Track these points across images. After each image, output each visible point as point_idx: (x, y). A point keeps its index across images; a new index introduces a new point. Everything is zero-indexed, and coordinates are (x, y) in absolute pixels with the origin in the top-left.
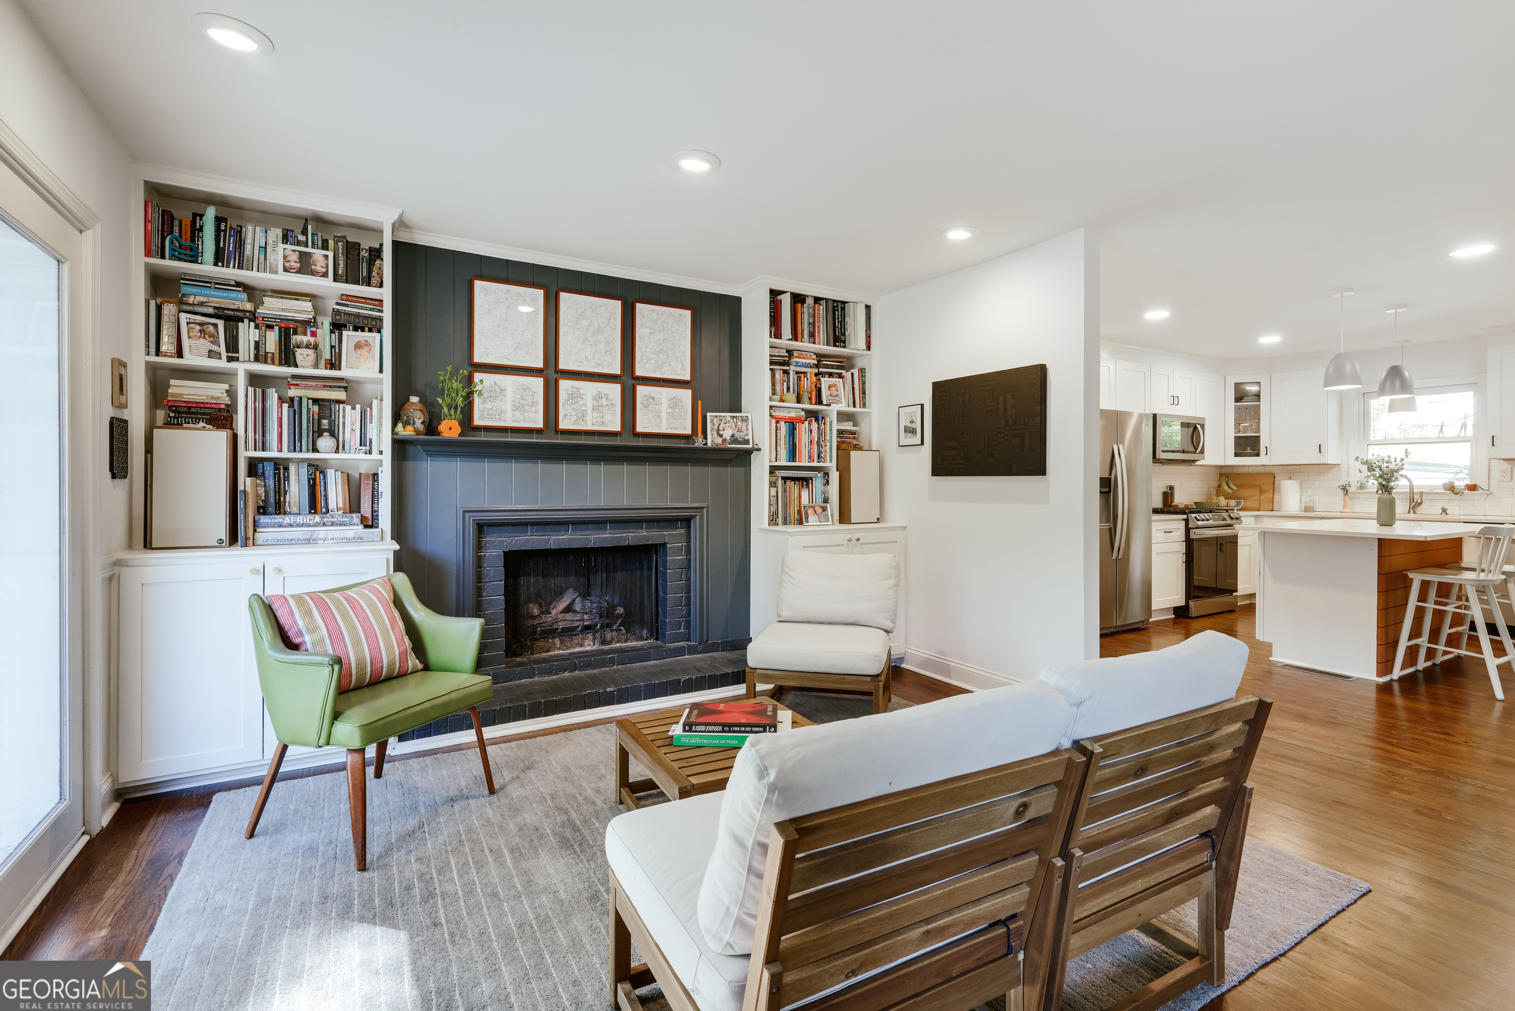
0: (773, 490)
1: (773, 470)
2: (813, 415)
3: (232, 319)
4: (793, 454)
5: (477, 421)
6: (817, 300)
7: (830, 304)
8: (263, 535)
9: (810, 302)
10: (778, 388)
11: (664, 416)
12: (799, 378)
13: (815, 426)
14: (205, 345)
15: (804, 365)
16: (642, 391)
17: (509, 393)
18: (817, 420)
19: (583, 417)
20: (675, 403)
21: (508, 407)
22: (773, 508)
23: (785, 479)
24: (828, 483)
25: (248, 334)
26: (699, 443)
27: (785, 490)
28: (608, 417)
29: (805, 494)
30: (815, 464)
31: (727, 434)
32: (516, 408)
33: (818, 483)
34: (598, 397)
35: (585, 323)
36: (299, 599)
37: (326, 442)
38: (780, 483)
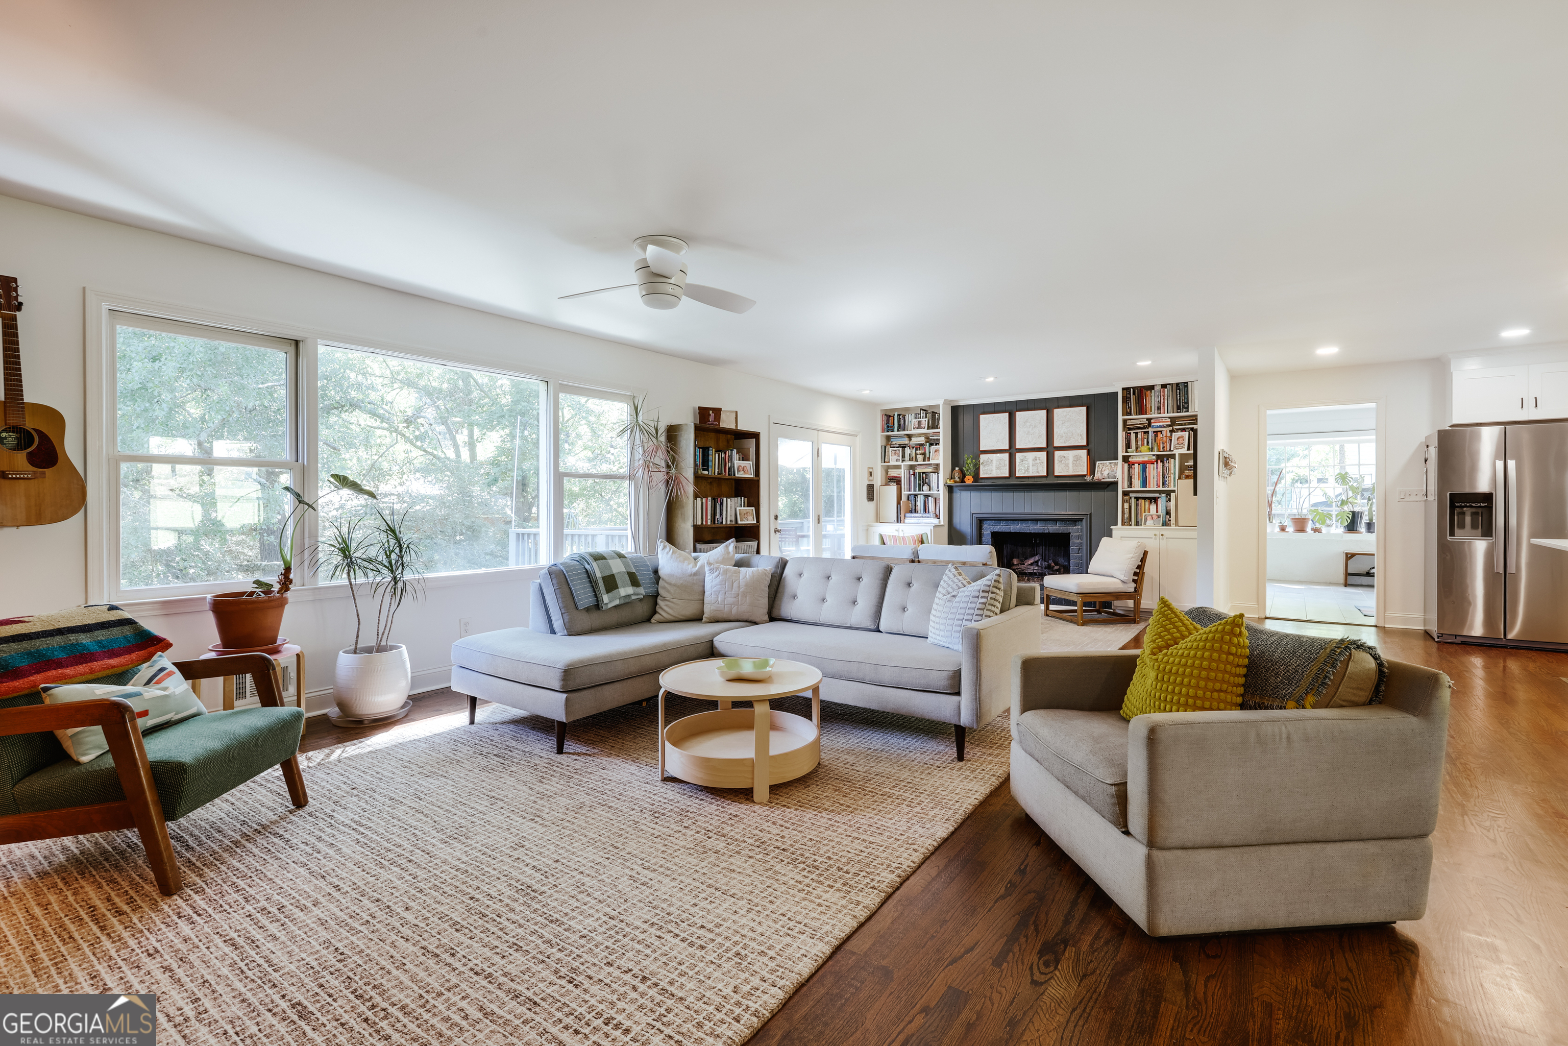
0: (1126, 506)
1: (1125, 493)
2: (1160, 458)
3: (903, 447)
4: (1144, 483)
5: (982, 475)
6: (1164, 386)
7: (1174, 387)
8: (906, 521)
9: (1157, 388)
10: (1140, 443)
11: (1071, 465)
12: (1156, 436)
13: (1161, 465)
14: (896, 457)
15: (1158, 427)
16: (1057, 454)
17: (994, 462)
18: (1162, 461)
19: (1027, 470)
20: (1077, 458)
21: (994, 468)
22: (1126, 516)
23: (1137, 499)
24: (1170, 500)
25: (908, 451)
26: (1088, 479)
27: (1137, 505)
28: (1040, 469)
29: (1153, 507)
30: (1161, 488)
31: (1105, 473)
32: (997, 468)
33: (1162, 501)
34: (1035, 459)
35: (1028, 424)
36: (889, 536)
37: (925, 487)
38: (1133, 500)
